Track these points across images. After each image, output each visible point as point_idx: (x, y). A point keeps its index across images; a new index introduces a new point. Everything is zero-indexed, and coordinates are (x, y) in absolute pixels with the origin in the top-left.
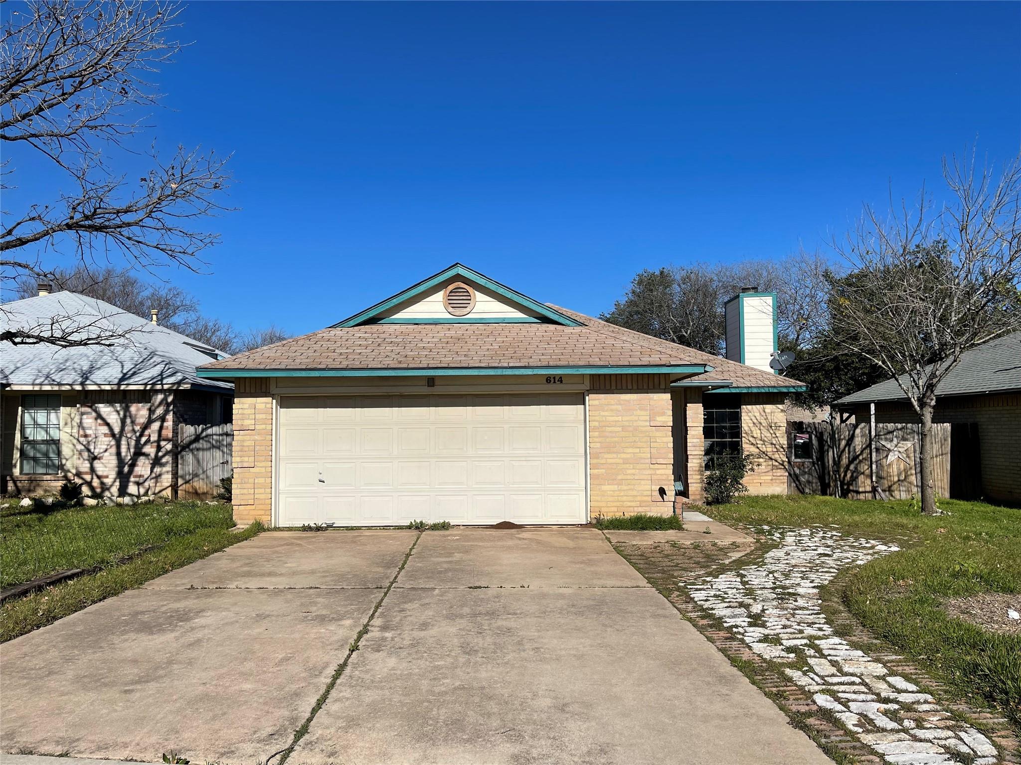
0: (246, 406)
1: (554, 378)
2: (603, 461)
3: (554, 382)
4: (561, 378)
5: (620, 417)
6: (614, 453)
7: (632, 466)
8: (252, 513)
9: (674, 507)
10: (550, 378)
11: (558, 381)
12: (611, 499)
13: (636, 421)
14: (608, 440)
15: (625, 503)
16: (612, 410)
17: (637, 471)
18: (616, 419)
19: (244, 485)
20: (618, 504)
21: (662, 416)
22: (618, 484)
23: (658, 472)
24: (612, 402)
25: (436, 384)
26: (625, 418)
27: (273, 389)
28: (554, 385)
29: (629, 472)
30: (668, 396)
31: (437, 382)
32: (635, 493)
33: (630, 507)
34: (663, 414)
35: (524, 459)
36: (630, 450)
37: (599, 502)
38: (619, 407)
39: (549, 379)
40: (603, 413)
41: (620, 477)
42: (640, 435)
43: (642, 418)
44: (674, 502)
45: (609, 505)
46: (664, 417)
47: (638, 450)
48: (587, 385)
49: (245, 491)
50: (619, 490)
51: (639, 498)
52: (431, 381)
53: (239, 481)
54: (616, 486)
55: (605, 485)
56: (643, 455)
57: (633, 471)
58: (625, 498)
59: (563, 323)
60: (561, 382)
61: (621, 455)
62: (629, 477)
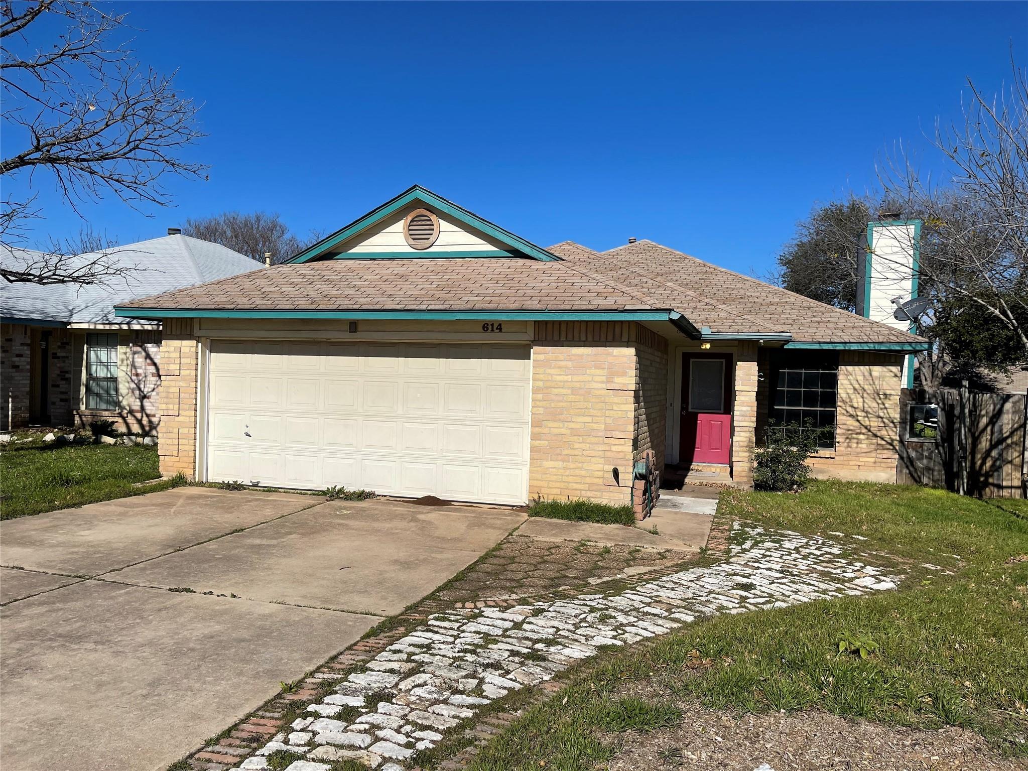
0: (172, 349)
1: (492, 325)
2: (546, 431)
3: (492, 330)
4: (500, 325)
5: (570, 377)
6: (560, 421)
7: (581, 438)
8: (177, 464)
9: (632, 493)
10: (488, 325)
11: (497, 329)
12: (554, 478)
13: (589, 382)
14: (553, 405)
15: (571, 484)
16: (560, 367)
17: (588, 445)
18: (565, 378)
19: (170, 434)
20: (562, 485)
21: (622, 376)
22: (563, 461)
23: (614, 448)
24: (561, 357)
25: (359, 329)
26: (575, 378)
27: (197, 332)
28: (492, 334)
29: (577, 446)
30: (632, 351)
31: (360, 327)
32: (583, 473)
33: (576, 490)
34: (624, 374)
35: (460, 423)
36: (580, 419)
37: (540, 480)
38: (569, 364)
39: (486, 327)
40: (549, 371)
41: (566, 452)
42: (593, 400)
43: (597, 379)
44: (632, 488)
45: (551, 486)
46: (624, 378)
47: (589, 419)
48: (530, 335)
49: (170, 441)
50: (564, 468)
51: (588, 480)
52: (353, 326)
53: (164, 430)
54: (561, 463)
55: (547, 460)
56: (595, 426)
57: (583, 446)
58: (571, 479)
59: (536, 257)
60: (501, 330)
61: (569, 424)
62: (576, 452)
